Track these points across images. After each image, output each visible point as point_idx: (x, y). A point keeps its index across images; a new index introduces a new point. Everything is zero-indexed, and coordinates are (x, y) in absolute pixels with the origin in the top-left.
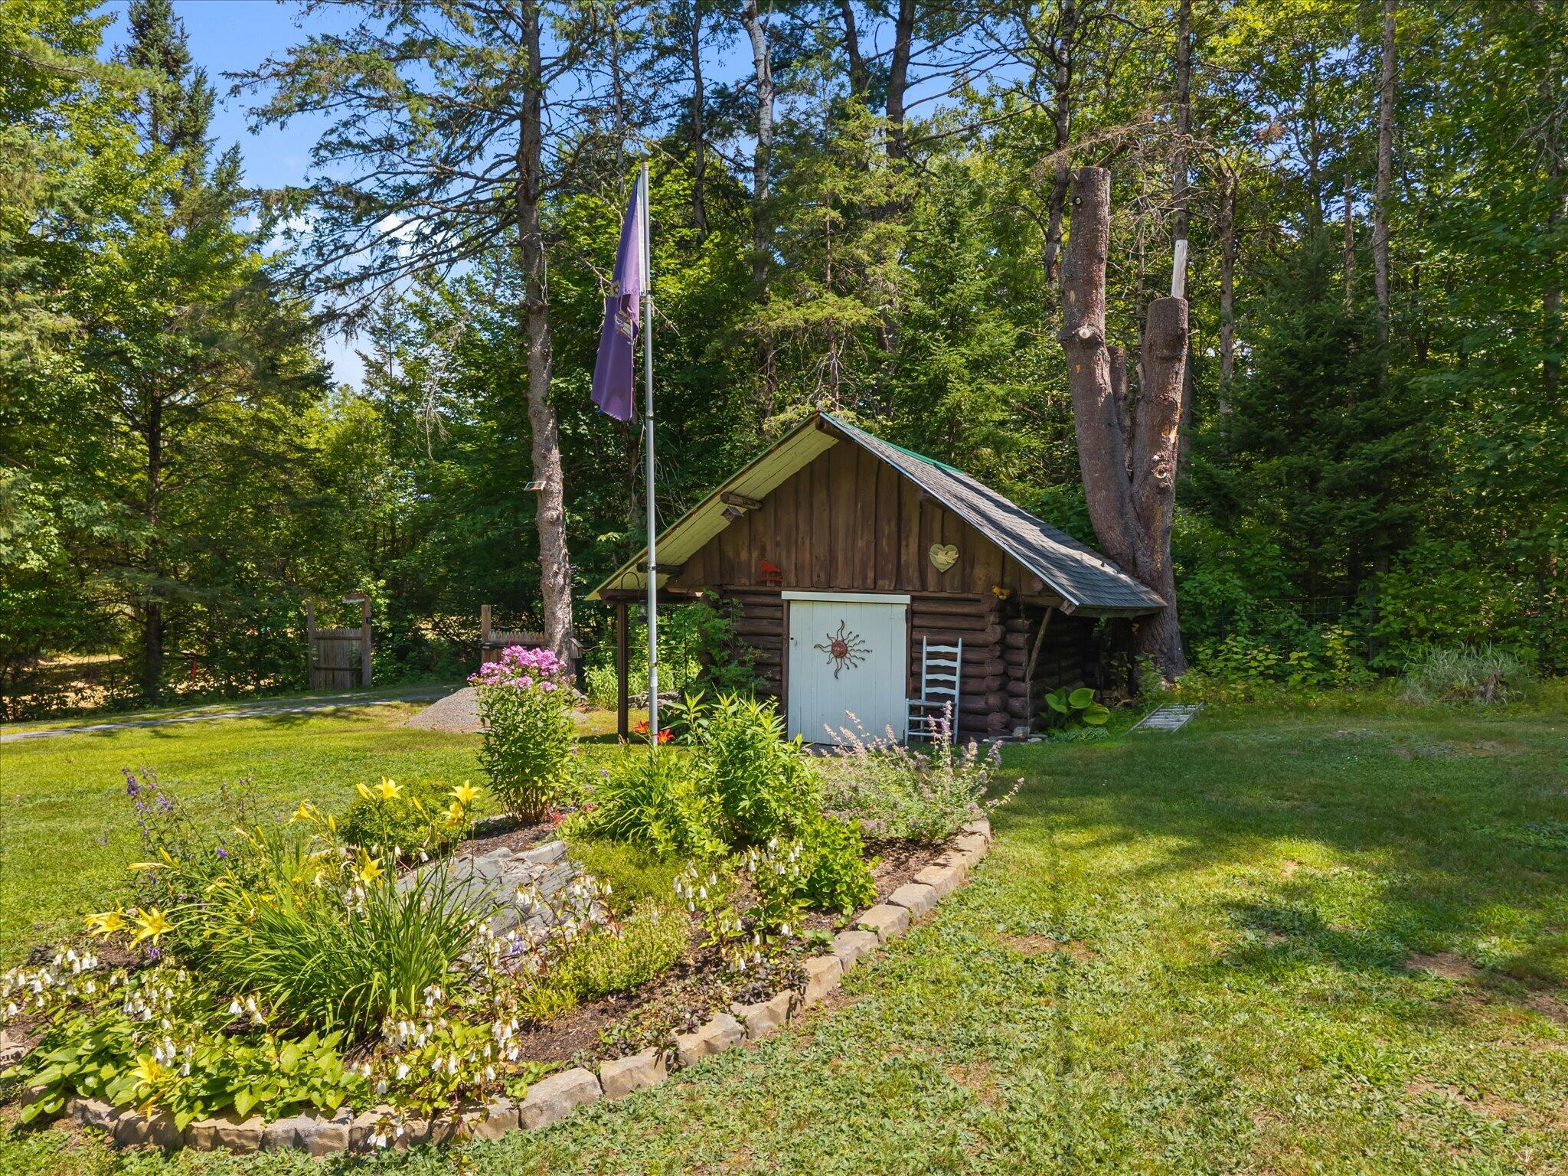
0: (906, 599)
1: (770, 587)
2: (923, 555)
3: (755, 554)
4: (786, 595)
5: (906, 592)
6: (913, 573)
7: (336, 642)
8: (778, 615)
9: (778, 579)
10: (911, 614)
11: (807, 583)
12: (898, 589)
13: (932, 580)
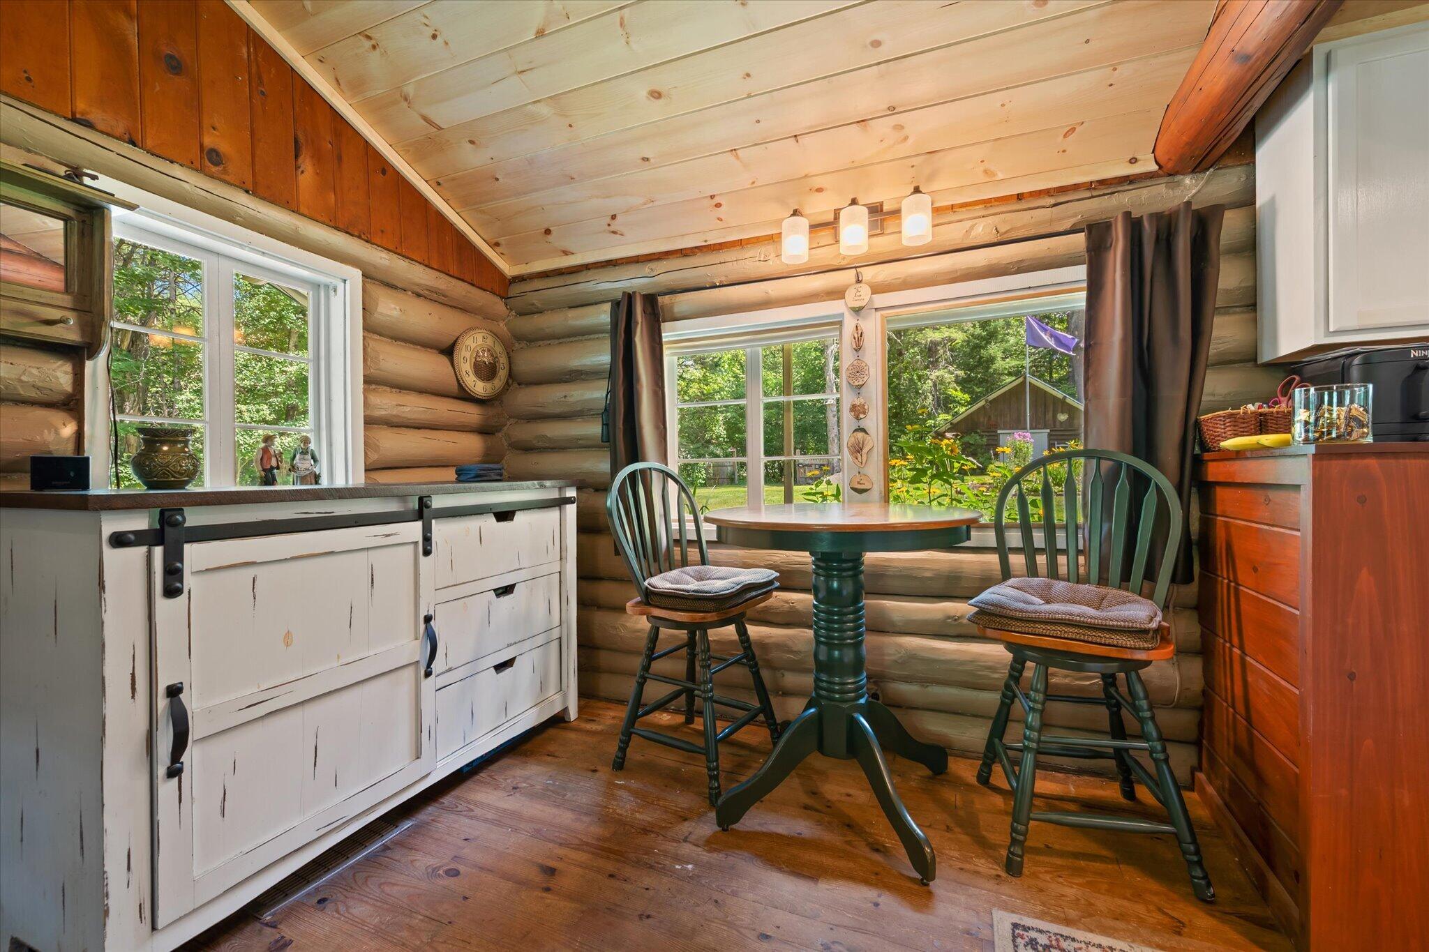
0: (1048, 431)
1: (992, 429)
2: (1055, 417)
3: (986, 419)
4: (999, 432)
5: (1047, 429)
6: (1051, 422)
7: (719, 468)
8: (996, 438)
9: (996, 426)
10: (1049, 435)
11: (1008, 427)
12: (1045, 428)
13: (1058, 424)
